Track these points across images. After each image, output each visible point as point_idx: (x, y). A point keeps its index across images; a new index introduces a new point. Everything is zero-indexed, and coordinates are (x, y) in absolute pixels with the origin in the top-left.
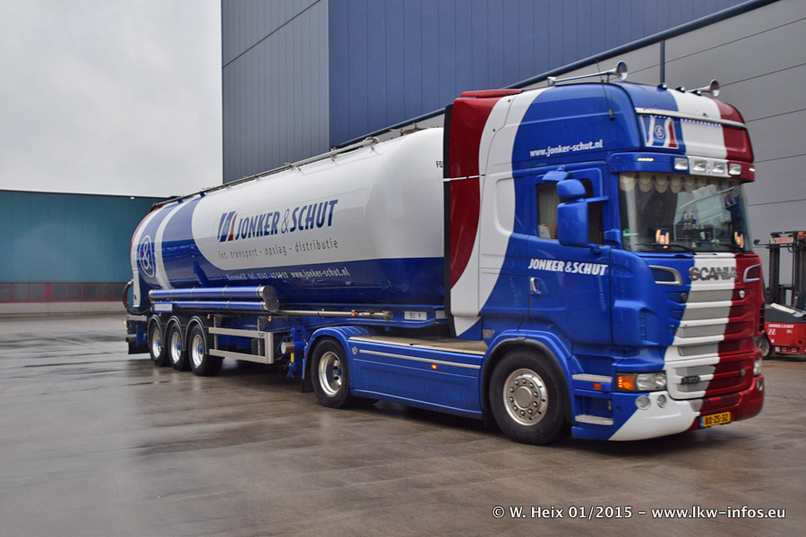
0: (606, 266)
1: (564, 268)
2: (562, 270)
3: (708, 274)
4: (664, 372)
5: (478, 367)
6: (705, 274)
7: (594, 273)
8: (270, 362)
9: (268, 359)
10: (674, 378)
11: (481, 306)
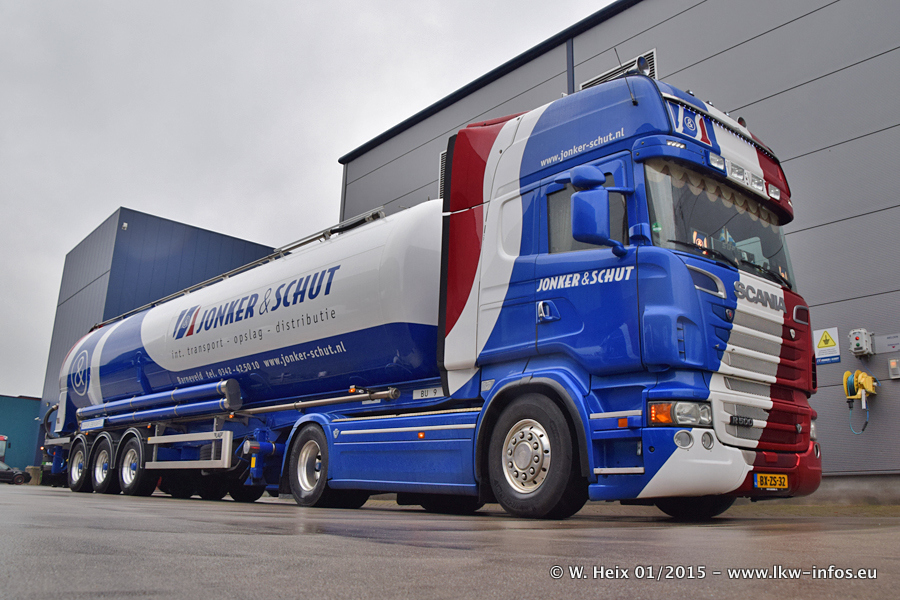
0: (633, 268)
1: (580, 281)
2: (577, 285)
3: (755, 295)
4: (709, 403)
5: (473, 426)
6: (751, 295)
7: (617, 279)
8: (226, 466)
9: (224, 463)
10: (722, 416)
11: (479, 352)
